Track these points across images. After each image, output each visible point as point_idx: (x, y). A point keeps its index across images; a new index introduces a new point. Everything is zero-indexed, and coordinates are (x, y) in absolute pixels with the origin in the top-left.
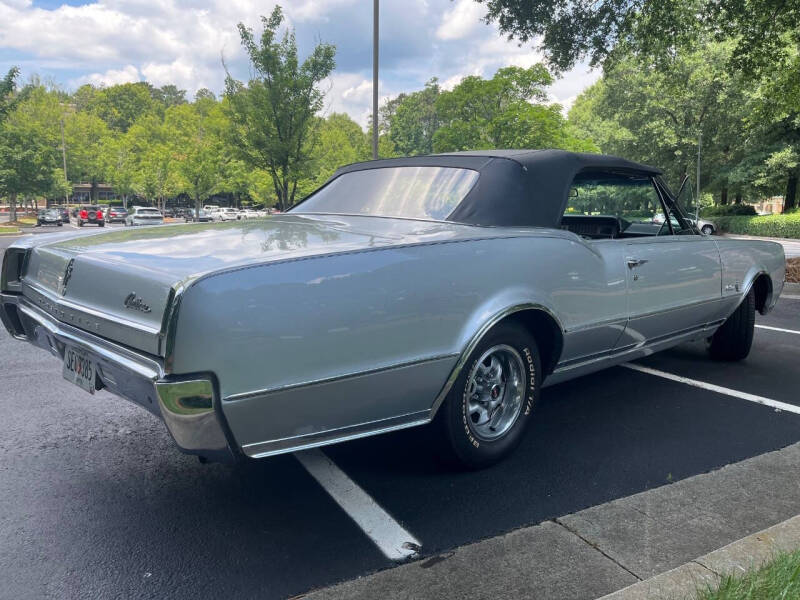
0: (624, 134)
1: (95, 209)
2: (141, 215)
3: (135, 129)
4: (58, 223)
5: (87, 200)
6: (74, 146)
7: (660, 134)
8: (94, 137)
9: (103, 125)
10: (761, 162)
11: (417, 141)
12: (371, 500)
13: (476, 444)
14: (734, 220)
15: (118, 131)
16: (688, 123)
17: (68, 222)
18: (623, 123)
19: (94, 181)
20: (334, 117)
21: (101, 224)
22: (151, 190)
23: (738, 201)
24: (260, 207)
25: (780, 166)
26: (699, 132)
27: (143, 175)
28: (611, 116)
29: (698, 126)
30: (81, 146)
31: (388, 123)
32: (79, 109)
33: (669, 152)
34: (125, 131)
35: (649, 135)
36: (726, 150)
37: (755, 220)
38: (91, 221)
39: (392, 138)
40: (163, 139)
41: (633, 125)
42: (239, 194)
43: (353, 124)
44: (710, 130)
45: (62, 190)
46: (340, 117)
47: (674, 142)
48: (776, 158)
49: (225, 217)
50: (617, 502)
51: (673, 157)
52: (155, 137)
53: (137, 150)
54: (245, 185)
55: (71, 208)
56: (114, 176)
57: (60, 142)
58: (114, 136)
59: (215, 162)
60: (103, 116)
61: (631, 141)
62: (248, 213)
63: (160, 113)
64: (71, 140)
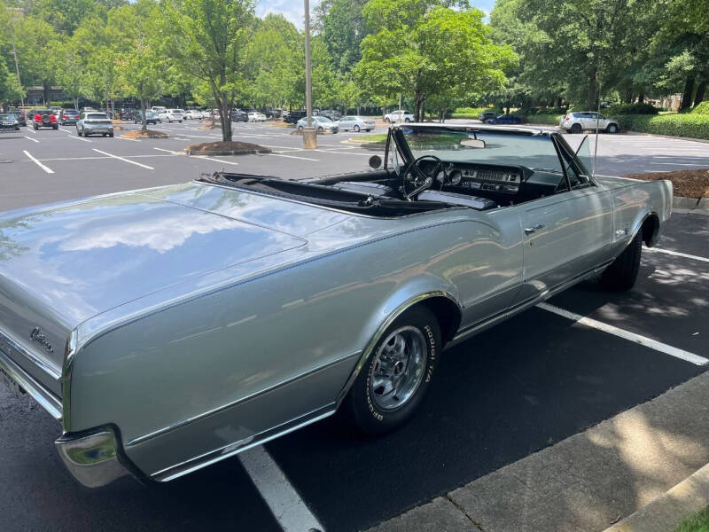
0: (542, 37)
1: (48, 113)
2: (91, 120)
3: (80, 32)
4: (16, 128)
5: (41, 102)
6: (24, 51)
7: (574, 37)
8: (42, 41)
9: (51, 29)
10: (662, 65)
11: (349, 40)
12: (283, 477)
13: (380, 417)
14: (637, 119)
15: (64, 35)
16: (600, 26)
17: (24, 125)
18: (540, 26)
19: (45, 83)
20: (270, 17)
21: (55, 128)
22: (98, 93)
23: (641, 100)
24: (205, 109)
25: (679, 69)
26: (610, 35)
27: (91, 78)
28: (529, 19)
29: (609, 30)
30: (30, 50)
31: (322, 23)
32: (26, 14)
33: (582, 54)
34: (71, 35)
35: (565, 38)
36: (634, 51)
37: (656, 120)
38: (45, 125)
39: (326, 39)
40: (107, 41)
41: (550, 27)
42: (184, 95)
43: (288, 25)
44: (620, 33)
45: (17, 94)
46: (276, 18)
47: (586, 44)
48: (675, 61)
49: (172, 118)
50: (503, 471)
51: (585, 59)
52: (100, 40)
53: (82, 53)
54: (189, 85)
55: (26, 110)
56: (63, 79)
57: (11, 47)
58: (61, 40)
59: (156, 67)
60: (50, 19)
61: (548, 44)
62: (193, 114)
63: (103, 16)
64: (21, 44)
